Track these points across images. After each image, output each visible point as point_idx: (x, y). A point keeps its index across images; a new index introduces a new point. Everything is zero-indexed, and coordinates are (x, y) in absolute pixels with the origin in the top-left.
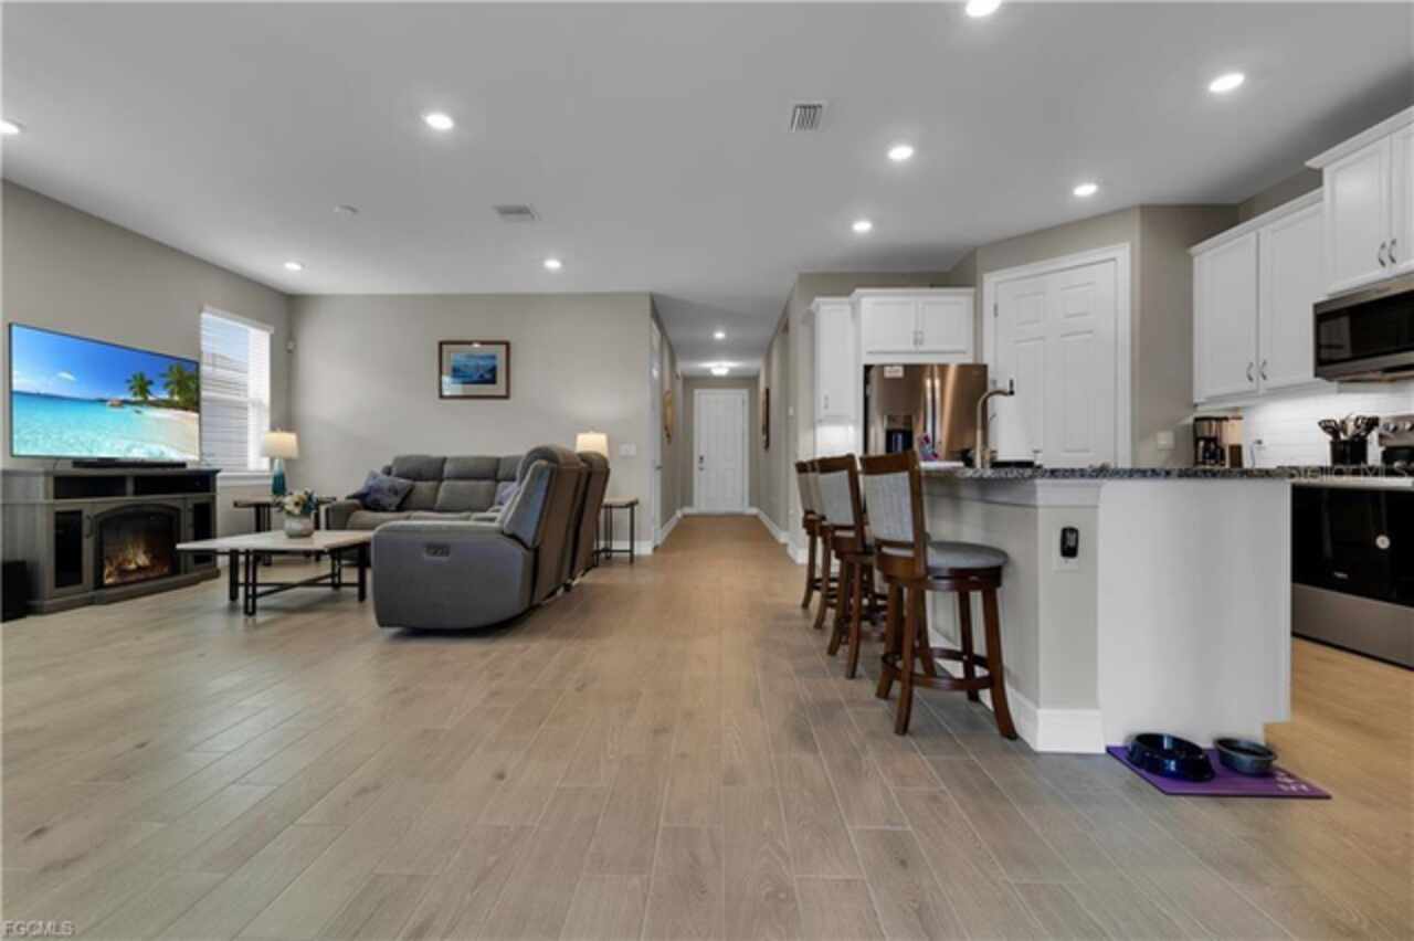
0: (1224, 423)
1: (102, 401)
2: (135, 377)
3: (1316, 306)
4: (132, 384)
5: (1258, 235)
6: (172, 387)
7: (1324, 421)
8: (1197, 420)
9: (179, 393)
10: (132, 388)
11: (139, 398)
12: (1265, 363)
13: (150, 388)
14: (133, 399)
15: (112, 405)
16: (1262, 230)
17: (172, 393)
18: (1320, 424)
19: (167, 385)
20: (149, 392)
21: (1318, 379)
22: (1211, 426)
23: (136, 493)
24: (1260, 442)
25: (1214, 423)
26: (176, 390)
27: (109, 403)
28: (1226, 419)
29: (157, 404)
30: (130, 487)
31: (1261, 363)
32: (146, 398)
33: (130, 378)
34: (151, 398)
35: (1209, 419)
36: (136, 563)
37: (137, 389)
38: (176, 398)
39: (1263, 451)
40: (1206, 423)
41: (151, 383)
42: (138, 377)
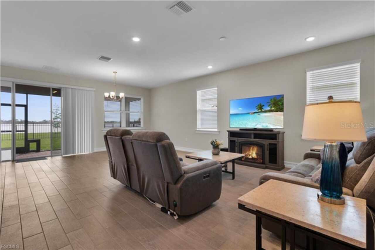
1: (249, 113)
2: (258, 105)
4: (257, 108)
6: (271, 105)
9: (274, 107)
10: (257, 109)
11: (259, 111)
13: (263, 107)
14: (258, 111)
15: (251, 114)
17: (271, 107)
19: (269, 105)
20: (263, 109)
23: (254, 138)
26: (273, 106)
27: (250, 114)
29: (265, 112)
30: (253, 136)
32: (262, 110)
33: (257, 106)
34: (263, 110)
36: (252, 156)
37: (259, 108)
38: (273, 109)
41: (263, 106)
42: (259, 105)
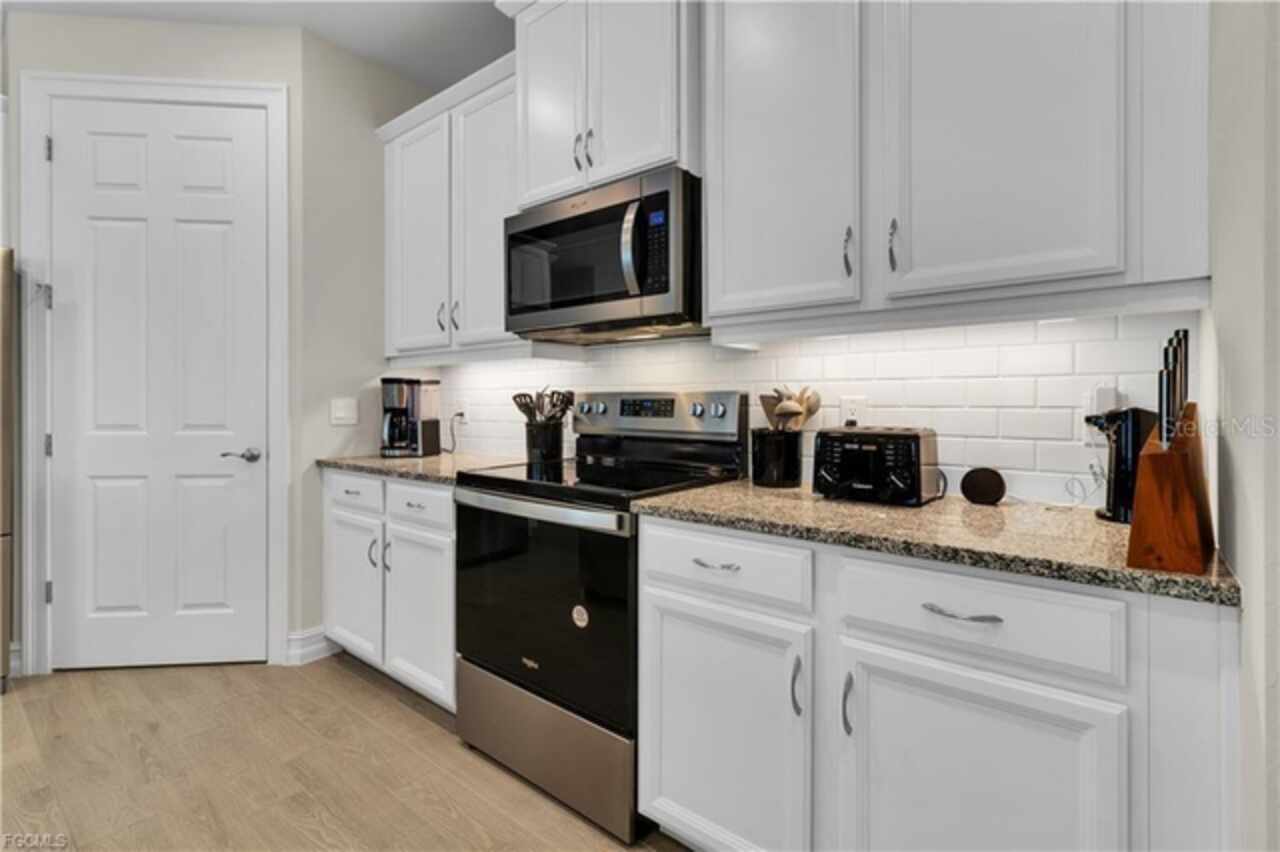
0: (416, 387)
3: (508, 222)
5: (450, 117)
7: (520, 396)
8: (385, 381)
12: (457, 304)
16: (453, 111)
18: (515, 398)
21: (510, 334)
22: (401, 391)
24: (461, 415)
25: (405, 387)
28: (418, 382)
31: (453, 303)
35: (399, 381)
39: (465, 427)
40: (395, 387)
